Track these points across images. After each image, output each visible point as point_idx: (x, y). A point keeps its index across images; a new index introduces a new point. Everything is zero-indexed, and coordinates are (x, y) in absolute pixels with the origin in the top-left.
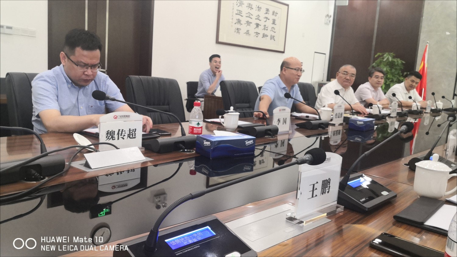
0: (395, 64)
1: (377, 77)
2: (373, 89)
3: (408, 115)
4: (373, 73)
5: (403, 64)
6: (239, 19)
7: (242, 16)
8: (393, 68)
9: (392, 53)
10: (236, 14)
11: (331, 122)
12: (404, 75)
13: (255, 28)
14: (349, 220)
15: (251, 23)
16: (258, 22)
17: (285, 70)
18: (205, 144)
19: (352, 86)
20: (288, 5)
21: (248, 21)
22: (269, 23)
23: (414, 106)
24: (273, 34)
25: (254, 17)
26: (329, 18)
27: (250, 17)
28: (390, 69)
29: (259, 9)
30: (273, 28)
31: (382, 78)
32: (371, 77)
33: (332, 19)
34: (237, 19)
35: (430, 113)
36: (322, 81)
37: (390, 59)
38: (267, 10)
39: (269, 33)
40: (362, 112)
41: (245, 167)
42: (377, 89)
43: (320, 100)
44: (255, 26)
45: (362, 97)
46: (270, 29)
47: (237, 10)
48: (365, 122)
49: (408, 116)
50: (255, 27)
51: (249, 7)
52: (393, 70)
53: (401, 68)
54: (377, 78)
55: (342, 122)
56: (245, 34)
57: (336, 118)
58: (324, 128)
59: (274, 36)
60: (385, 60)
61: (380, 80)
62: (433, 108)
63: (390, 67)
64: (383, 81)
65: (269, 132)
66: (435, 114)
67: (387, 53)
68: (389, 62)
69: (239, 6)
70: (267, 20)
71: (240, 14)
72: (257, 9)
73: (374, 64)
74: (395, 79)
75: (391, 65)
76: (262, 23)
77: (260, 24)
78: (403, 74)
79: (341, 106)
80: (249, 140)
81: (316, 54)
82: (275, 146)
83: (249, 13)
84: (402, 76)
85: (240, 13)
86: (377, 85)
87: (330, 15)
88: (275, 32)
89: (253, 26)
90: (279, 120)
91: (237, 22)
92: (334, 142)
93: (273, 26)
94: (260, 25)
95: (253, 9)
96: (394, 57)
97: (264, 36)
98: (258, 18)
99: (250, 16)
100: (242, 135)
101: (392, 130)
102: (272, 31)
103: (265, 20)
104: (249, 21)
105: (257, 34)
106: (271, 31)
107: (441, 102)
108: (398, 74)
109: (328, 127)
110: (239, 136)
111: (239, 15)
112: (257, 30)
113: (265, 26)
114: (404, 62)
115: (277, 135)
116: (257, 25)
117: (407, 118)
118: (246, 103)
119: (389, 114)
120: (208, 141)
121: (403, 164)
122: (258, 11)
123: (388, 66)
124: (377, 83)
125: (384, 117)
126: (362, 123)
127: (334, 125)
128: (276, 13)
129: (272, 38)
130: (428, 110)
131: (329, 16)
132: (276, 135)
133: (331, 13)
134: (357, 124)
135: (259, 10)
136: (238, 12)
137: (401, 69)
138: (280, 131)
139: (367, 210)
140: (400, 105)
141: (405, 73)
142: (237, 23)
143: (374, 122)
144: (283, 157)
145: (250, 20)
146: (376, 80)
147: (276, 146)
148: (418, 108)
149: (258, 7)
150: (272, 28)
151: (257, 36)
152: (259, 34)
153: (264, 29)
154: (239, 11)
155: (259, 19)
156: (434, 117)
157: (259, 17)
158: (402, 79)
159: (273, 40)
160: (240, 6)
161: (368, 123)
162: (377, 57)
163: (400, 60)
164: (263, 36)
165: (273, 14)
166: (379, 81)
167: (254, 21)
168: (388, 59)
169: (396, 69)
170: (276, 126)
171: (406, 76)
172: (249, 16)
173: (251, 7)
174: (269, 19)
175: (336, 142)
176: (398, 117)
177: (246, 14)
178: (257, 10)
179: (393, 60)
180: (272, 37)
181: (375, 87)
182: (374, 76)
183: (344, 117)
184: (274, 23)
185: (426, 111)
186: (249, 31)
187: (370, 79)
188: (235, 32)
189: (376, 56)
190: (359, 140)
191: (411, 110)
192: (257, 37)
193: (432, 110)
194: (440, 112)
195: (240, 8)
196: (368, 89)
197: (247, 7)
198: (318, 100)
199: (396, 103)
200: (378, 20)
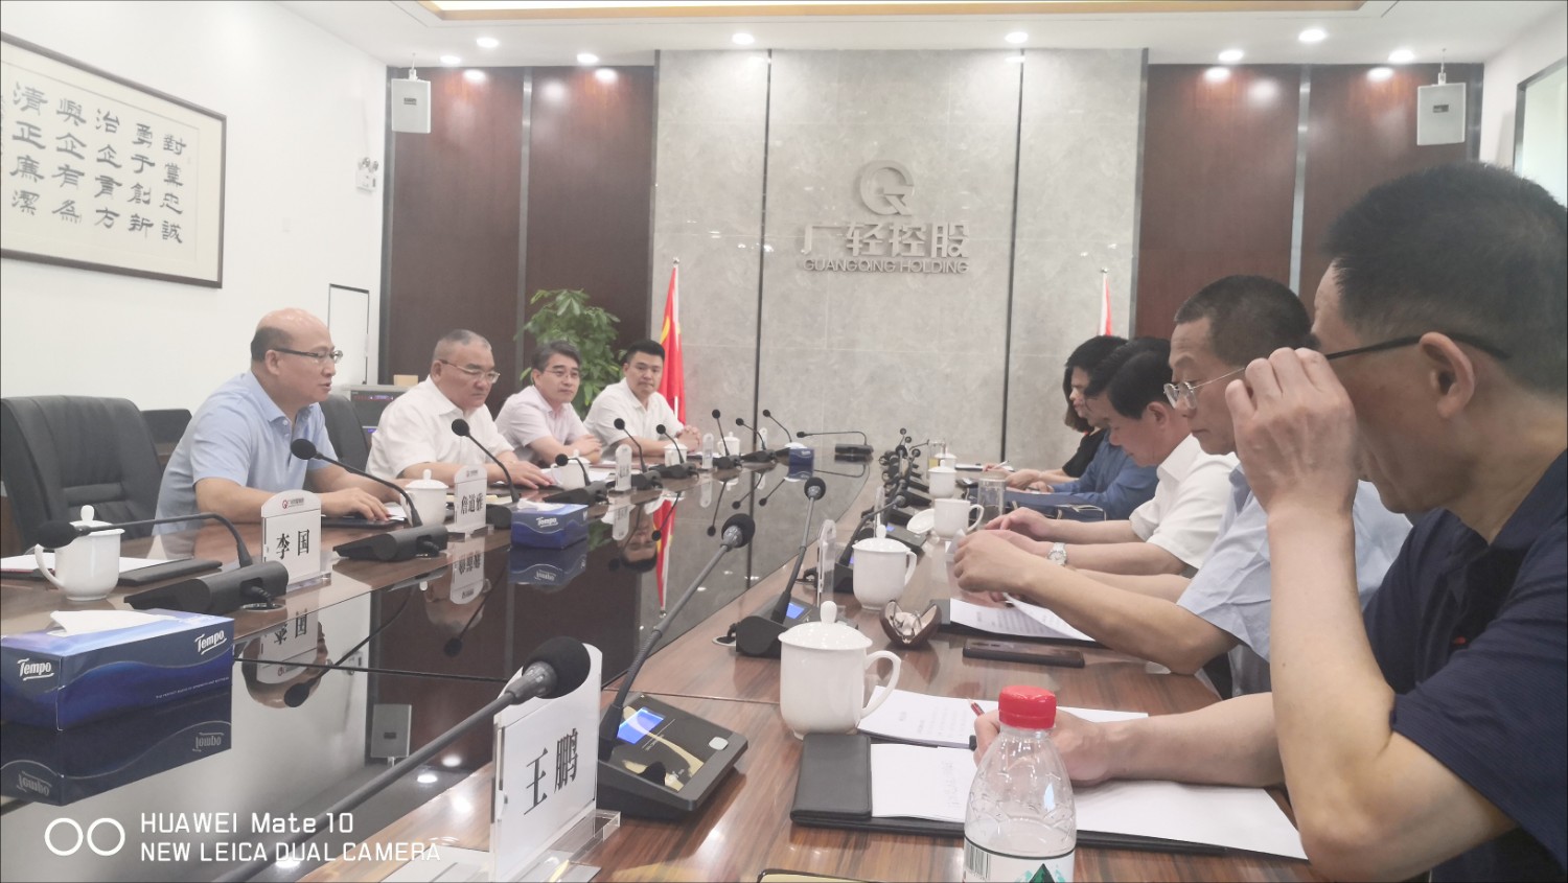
0: (591, 325)
1: (560, 370)
2: (549, 408)
3: (663, 481)
4: (547, 357)
5: (613, 324)
6: (28, 158)
7: (41, 147)
8: (587, 337)
9: (579, 292)
10: (15, 138)
11: (451, 528)
12: (620, 359)
13: (97, 196)
14: (651, 853)
15: (83, 174)
16: (107, 170)
17: (275, 360)
18: (24, 675)
19: (487, 403)
20: (222, 119)
21: (67, 166)
22: (154, 179)
23: (670, 452)
24: (173, 218)
25: (91, 153)
26: (370, 171)
27: (74, 150)
28: (578, 340)
29: (107, 125)
30: (172, 196)
31: (573, 375)
32: (542, 370)
33: (380, 174)
34: (19, 158)
35: (712, 471)
36: (364, 383)
37: (577, 310)
38: (144, 130)
39: (155, 213)
40: (531, 484)
41: (200, 737)
42: (562, 408)
43: (382, 452)
44: (99, 186)
45: (520, 435)
46: (157, 198)
47: (19, 123)
48: (562, 519)
49: (661, 487)
50: (98, 192)
51: (70, 115)
52: (589, 345)
53: (609, 338)
54: (561, 373)
55: (481, 524)
56: (58, 213)
57: (463, 512)
58: (434, 553)
59: (175, 228)
60: (560, 313)
61: (570, 380)
62: (717, 456)
63: (578, 334)
64: (576, 382)
65: (256, 589)
66: (725, 473)
67: (565, 292)
68: (574, 317)
69: (24, 109)
70: (145, 165)
71: (32, 138)
72: (103, 123)
73: (530, 324)
74: (596, 372)
75: (581, 327)
76: (126, 175)
77: (117, 180)
78: (616, 356)
79: (475, 472)
80: (209, 631)
81: (333, 289)
82: (276, 639)
83: (69, 135)
84: (615, 359)
85: (31, 134)
86: (561, 396)
87: (372, 160)
88: (179, 212)
89: (89, 186)
90: (284, 542)
91: (21, 168)
92: (464, 595)
93: (171, 188)
94: (119, 185)
95: (83, 121)
96: (586, 304)
97: (137, 223)
98: (107, 157)
99: (73, 147)
100: (177, 617)
101: (622, 534)
102: (168, 206)
103: (139, 168)
104: (71, 168)
105: (106, 217)
106: (165, 208)
107: (734, 436)
108: (603, 355)
109: (445, 547)
110: (165, 621)
111: (28, 140)
112: (105, 202)
113: (138, 186)
114: (616, 319)
115: (283, 598)
116: (108, 184)
117: (660, 492)
118: (105, 481)
119: (612, 484)
120: (37, 658)
121: (715, 640)
122: (107, 130)
123: (573, 332)
124: (563, 391)
125: (601, 495)
126: (552, 522)
127: (459, 536)
128: (177, 143)
129: (171, 231)
130: (707, 464)
131: (372, 165)
132: (279, 598)
133: (378, 156)
134: (539, 527)
135: (109, 128)
136: (22, 130)
137: (609, 342)
138: (292, 578)
139: (690, 809)
140: (640, 454)
141: (623, 353)
142: (20, 174)
143: (585, 515)
144: (304, 673)
145: (75, 164)
146: (556, 380)
147: (280, 639)
148: (682, 461)
149: (106, 118)
150: (167, 195)
151: (108, 222)
152: (117, 215)
153: (137, 199)
154: (26, 128)
155: (111, 159)
156: (722, 483)
157: (112, 153)
158: (617, 369)
159: (172, 241)
160: (30, 110)
161: (571, 521)
162: (535, 303)
163: (605, 311)
164: (134, 225)
165: (168, 148)
166: (566, 385)
167: (92, 169)
168: (570, 308)
169: (595, 341)
170: (275, 562)
171: (622, 362)
172: (69, 148)
173: (75, 116)
174: (152, 165)
175: (471, 593)
176: (635, 492)
177: (59, 138)
178: (104, 127)
179: (586, 313)
180: (169, 228)
181: (553, 401)
182: (549, 368)
183: (489, 507)
184: (172, 178)
185: (703, 467)
186: (73, 202)
187: (538, 376)
188: (14, 205)
189: (533, 300)
190: (549, 577)
191: (664, 465)
192: (108, 227)
193: (716, 462)
194: (736, 465)
195: (30, 116)
196: (536, 407)
197: (59, 112)
198: (374, 453)
199: (626, 450)
200: (529, 186)
